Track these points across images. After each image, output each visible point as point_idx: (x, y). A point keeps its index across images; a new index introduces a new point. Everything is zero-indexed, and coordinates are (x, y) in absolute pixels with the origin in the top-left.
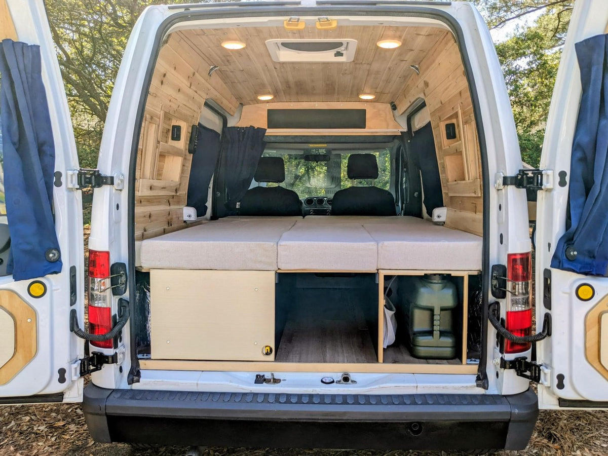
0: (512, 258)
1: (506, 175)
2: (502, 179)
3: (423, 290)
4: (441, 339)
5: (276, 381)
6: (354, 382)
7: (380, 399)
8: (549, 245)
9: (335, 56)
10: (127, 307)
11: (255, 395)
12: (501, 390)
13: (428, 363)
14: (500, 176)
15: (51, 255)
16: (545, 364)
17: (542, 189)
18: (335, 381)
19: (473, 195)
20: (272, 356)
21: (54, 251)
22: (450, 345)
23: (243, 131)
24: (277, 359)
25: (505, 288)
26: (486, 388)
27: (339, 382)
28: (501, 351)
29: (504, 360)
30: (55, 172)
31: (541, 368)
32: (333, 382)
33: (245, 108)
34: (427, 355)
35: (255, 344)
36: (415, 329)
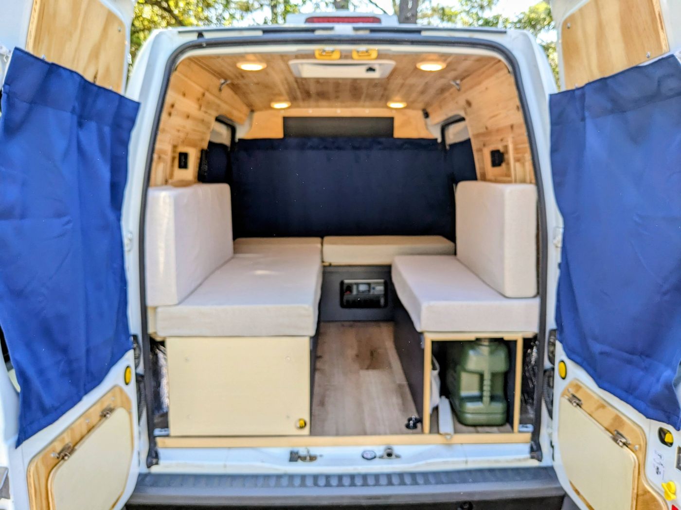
3: (471, 353)
4: (491, 404)
5: (313, 458)
6: (398, 457)
7: (427, 477)
9: (367, 71)
10: (142, 382)
11: (291, 477)
13: (478, 432)
14: (559, 233)
18: (377, 456)
20: (306, 431)
22: (501, 411)
24: (312, 433)
26: (540, 460)
27: (381, 457)
32: (375, 457)
33: (256, 115)
34: (477, 422)
35: (288, 417)
36: (464, 393)
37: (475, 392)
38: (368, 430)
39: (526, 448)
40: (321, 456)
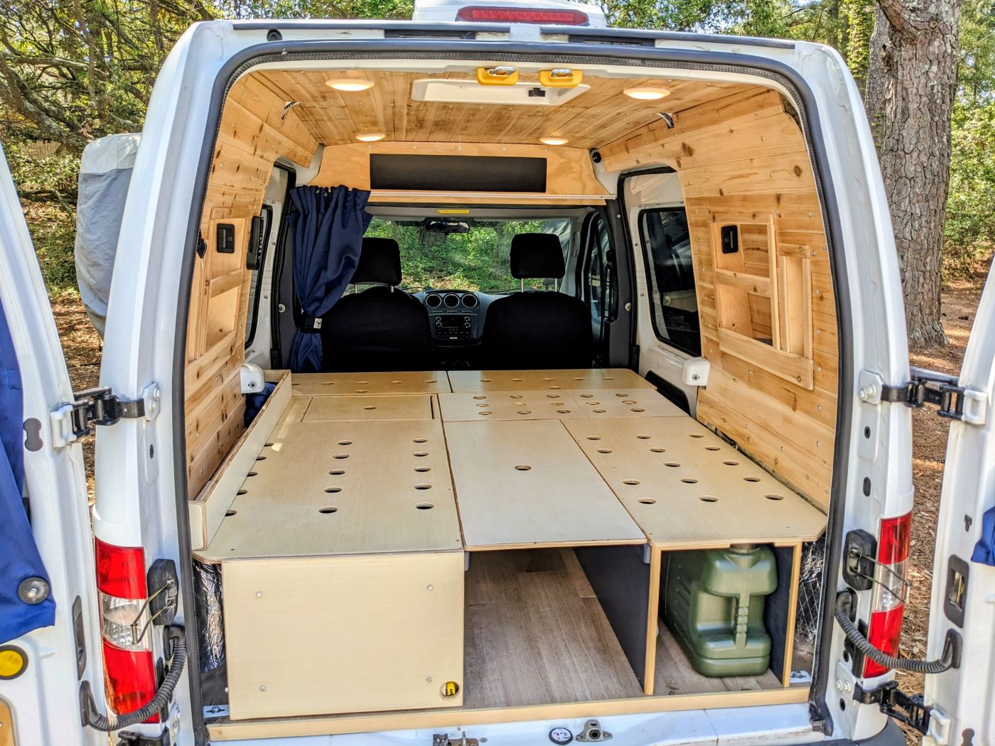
0: (888, 525)
1: (887, 383)
2: (881, 389)
3: (719, 566)
4: (748, 644)
5: (471, 745)
6: (608, 736)
8: (968, 521)
9: (530, 95)
10: (181, 639)
12: (850, 732)
13: (728, 689)
14: (875, 382)
15: (32, 594)
16: (937, 705)
17: (959, 419)
18: (575, 736)
19: (795, 381)
20: (458, 700)
21: (36, 583)
22: (761, 655)
23: (326, 195)
24: (467, 704)
25: (872, 575)
26: (829, 731)
27: (581, 737)
28: (856, 672)
29: (861, 689)
30: (25, 419)
31: (932, 712)
32: (571, 739)
33: (327, 151)
34: (723, 671)
35: (429, 680)
36: (701, 626)
37: (718, 624)
38: (557, 695)
39: (803, 711)
40: (484, 740)
